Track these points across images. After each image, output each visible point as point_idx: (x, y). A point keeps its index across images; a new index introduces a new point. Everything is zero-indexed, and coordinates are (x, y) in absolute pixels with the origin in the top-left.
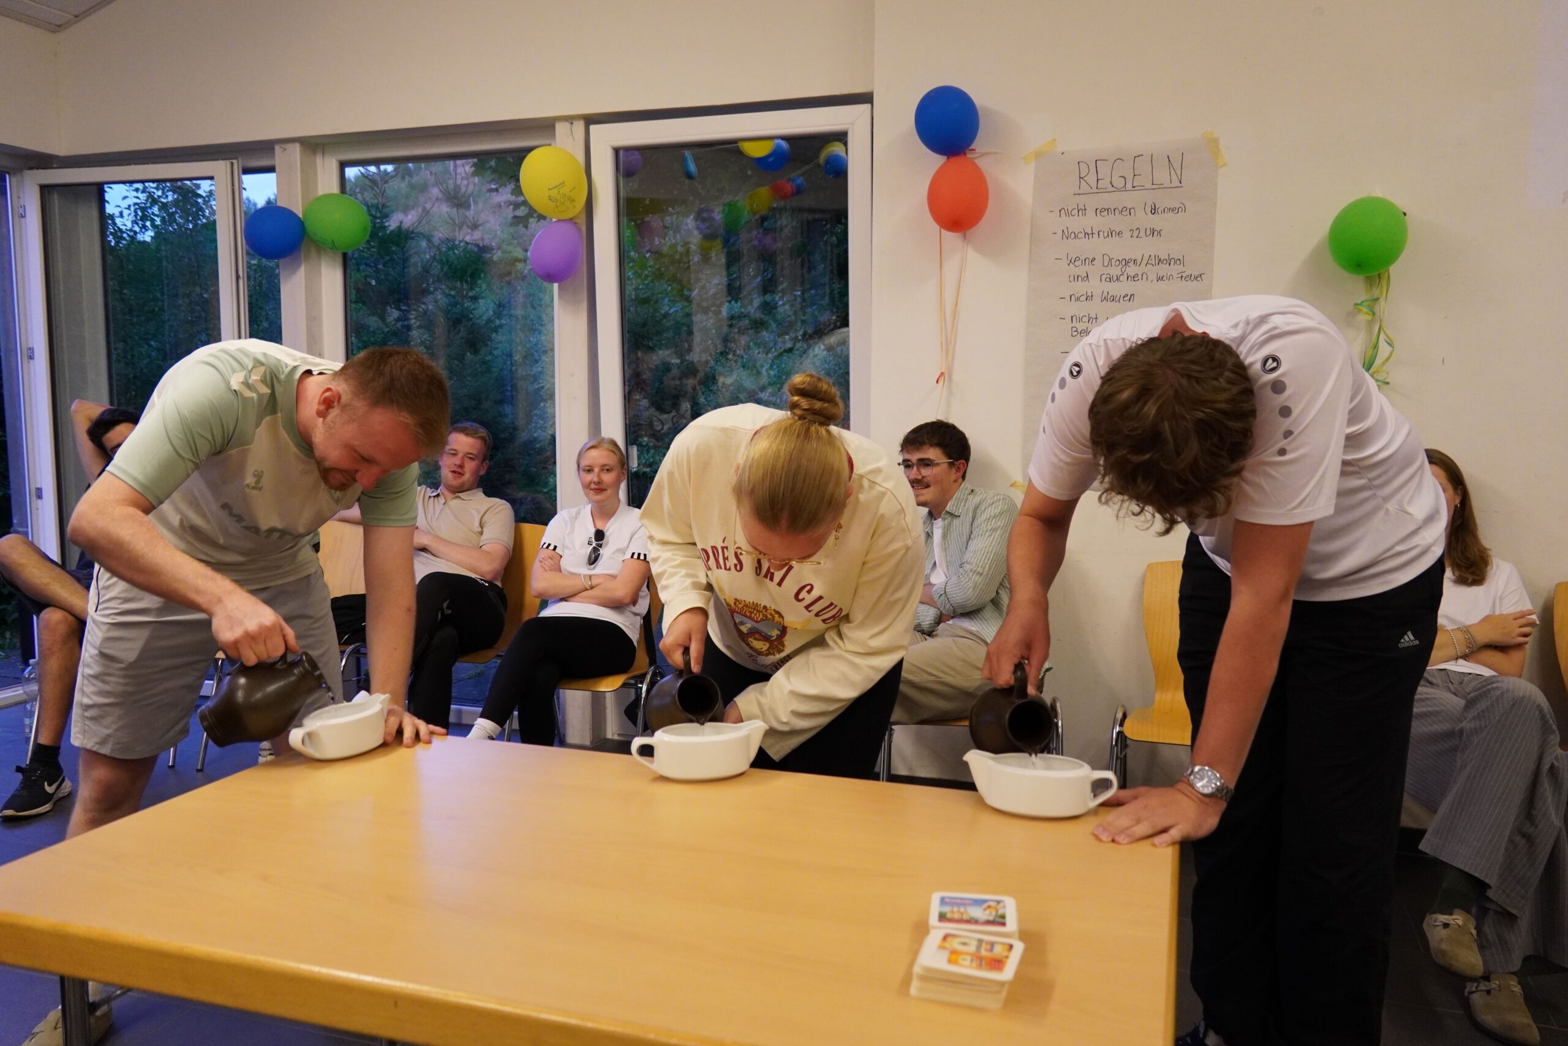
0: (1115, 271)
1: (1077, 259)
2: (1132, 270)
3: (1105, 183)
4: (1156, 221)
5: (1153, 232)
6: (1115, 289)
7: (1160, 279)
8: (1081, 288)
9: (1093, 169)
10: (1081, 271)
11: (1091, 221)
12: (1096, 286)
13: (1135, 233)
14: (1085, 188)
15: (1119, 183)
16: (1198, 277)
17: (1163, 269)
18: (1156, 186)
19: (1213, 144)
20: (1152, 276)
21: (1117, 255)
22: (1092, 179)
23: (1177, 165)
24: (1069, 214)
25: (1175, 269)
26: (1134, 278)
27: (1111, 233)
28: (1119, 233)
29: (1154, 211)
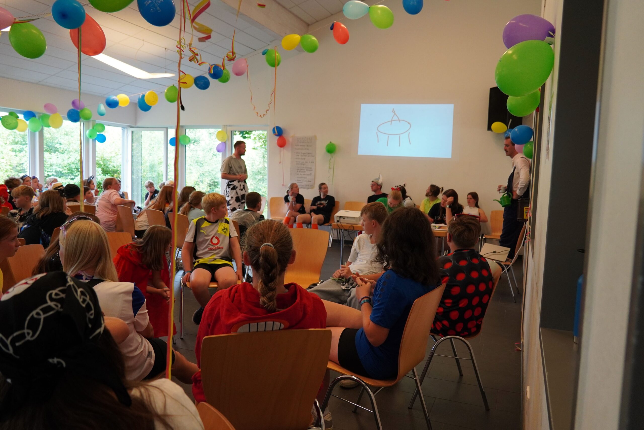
0: (303, 155)
1: (297, 153)
2: (305, 155)
3: (301, 142)
5: (308, 149)
6: (303, 157)
7: (309, 156)
8: (298, 157)
9: (299, 139)
10: (298, 155)
11: (299, 147)
12: (300, 157)
13: (305, 149)
15: (303, 141)
16: (313, 156)
18: (308, 142)
19: (315, 137)
21: (303, 152)
22: (299, 141)
23: (311, 139)
24: (296, 146)
26: (305, 156)
28: (303, 149)
29: (308, 146)
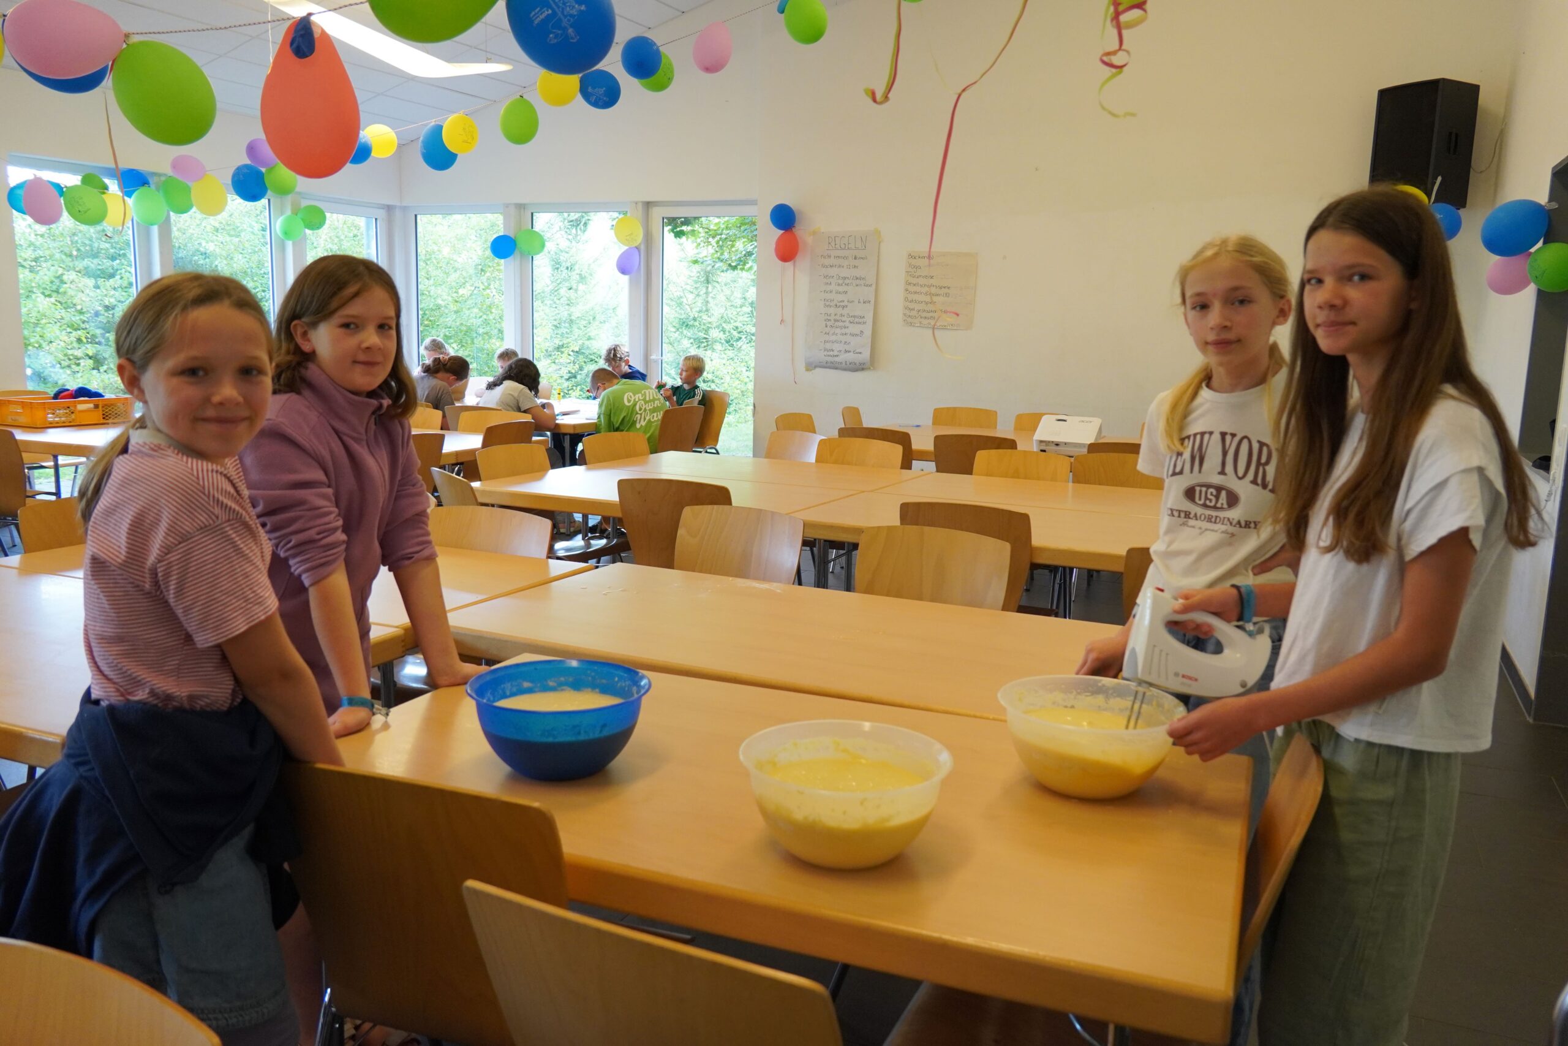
0: (841, 282)
1: (827, 276)
3: (837, 246)
4: (856, 262)
5: (855, 267)
6: (841, 289)
7: (857, 285)
8: (829, 288)
9: (833, 240)
10: (828, 281)
11: (832, 261)
12: (833, 287)
13: (849, 267)
14: (831, 248)
15: (843, 246)
16: (873, 285)
17: (858, 282)
18: (857, 248)
19: (878, 233)
20: (854, 285)
21: (842, 275)
22: (833, 244)
23: (864, 240)
24: (825, 257)
25: (862, 282)
26: (847, 285)
27: (840, 266)
28: (843, 267)
29: (855, 258)
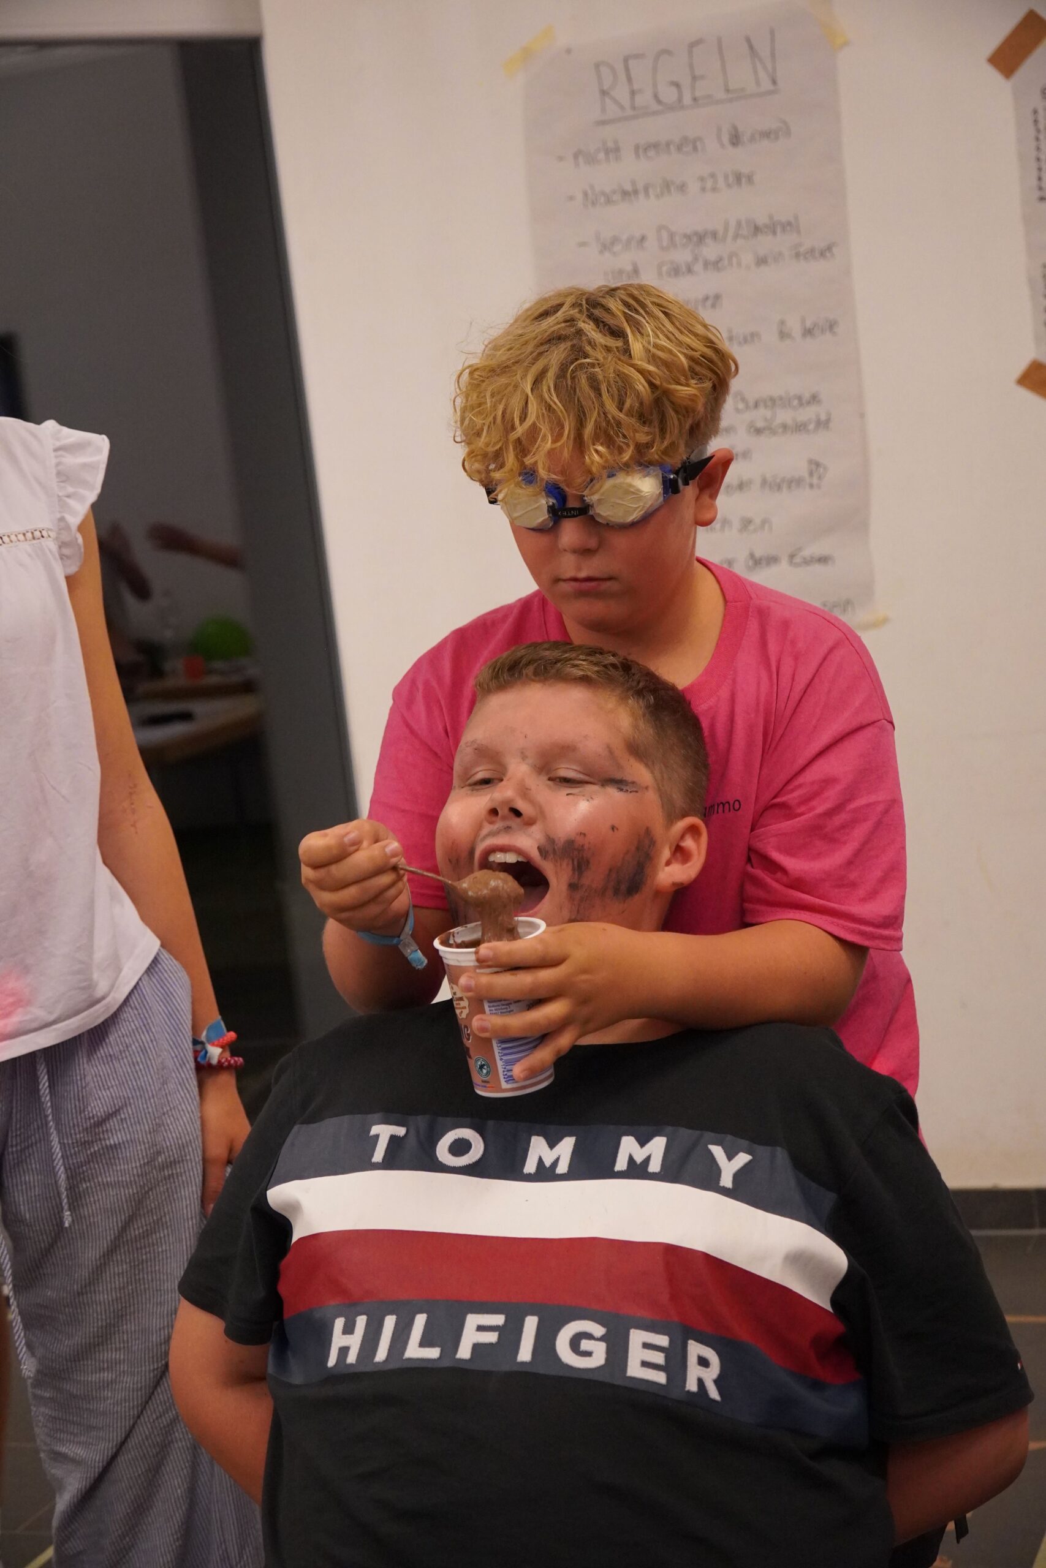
0: (683, 256)
1: (615, 240)
2: (710, 251)
3: (645, 99)
4: (742, 159)
5: (738, 177)
7: (761, 261)
9: (622, 76)
10: (624, 262)
11: (630, 169)
13: (709, 183)
14: (612, 110)
15: (669, 95)
16: (825, 252)
17: (765, 243)
18: (733, 95)
20: (748, 258)
21: (681, 226)
22: (622, 93)
23: (765, 53)
24: (591, 160)
25: (785, 242)
26: (716, 265)
27: (667, 186)
28: (682, 188)
29: (736, 139)
